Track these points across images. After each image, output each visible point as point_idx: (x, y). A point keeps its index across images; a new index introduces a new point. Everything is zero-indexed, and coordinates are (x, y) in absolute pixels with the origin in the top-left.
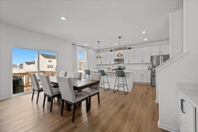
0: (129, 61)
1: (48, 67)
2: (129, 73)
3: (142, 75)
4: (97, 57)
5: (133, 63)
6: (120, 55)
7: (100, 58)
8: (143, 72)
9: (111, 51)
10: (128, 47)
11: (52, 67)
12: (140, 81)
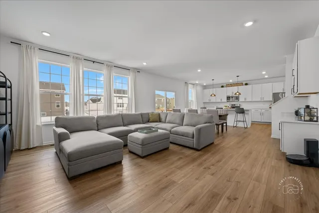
0: (245, 99)
1: (118, 106)
2: (248, 110)
3: (262, 114)
4: (211, 96)
5: (251, 100)
6: (238, 94)
7: (215, 96)
8: (263, 111)
9: (222, 87)
10: (244, 83)
11: (123, 106)
12: (260, 121)
